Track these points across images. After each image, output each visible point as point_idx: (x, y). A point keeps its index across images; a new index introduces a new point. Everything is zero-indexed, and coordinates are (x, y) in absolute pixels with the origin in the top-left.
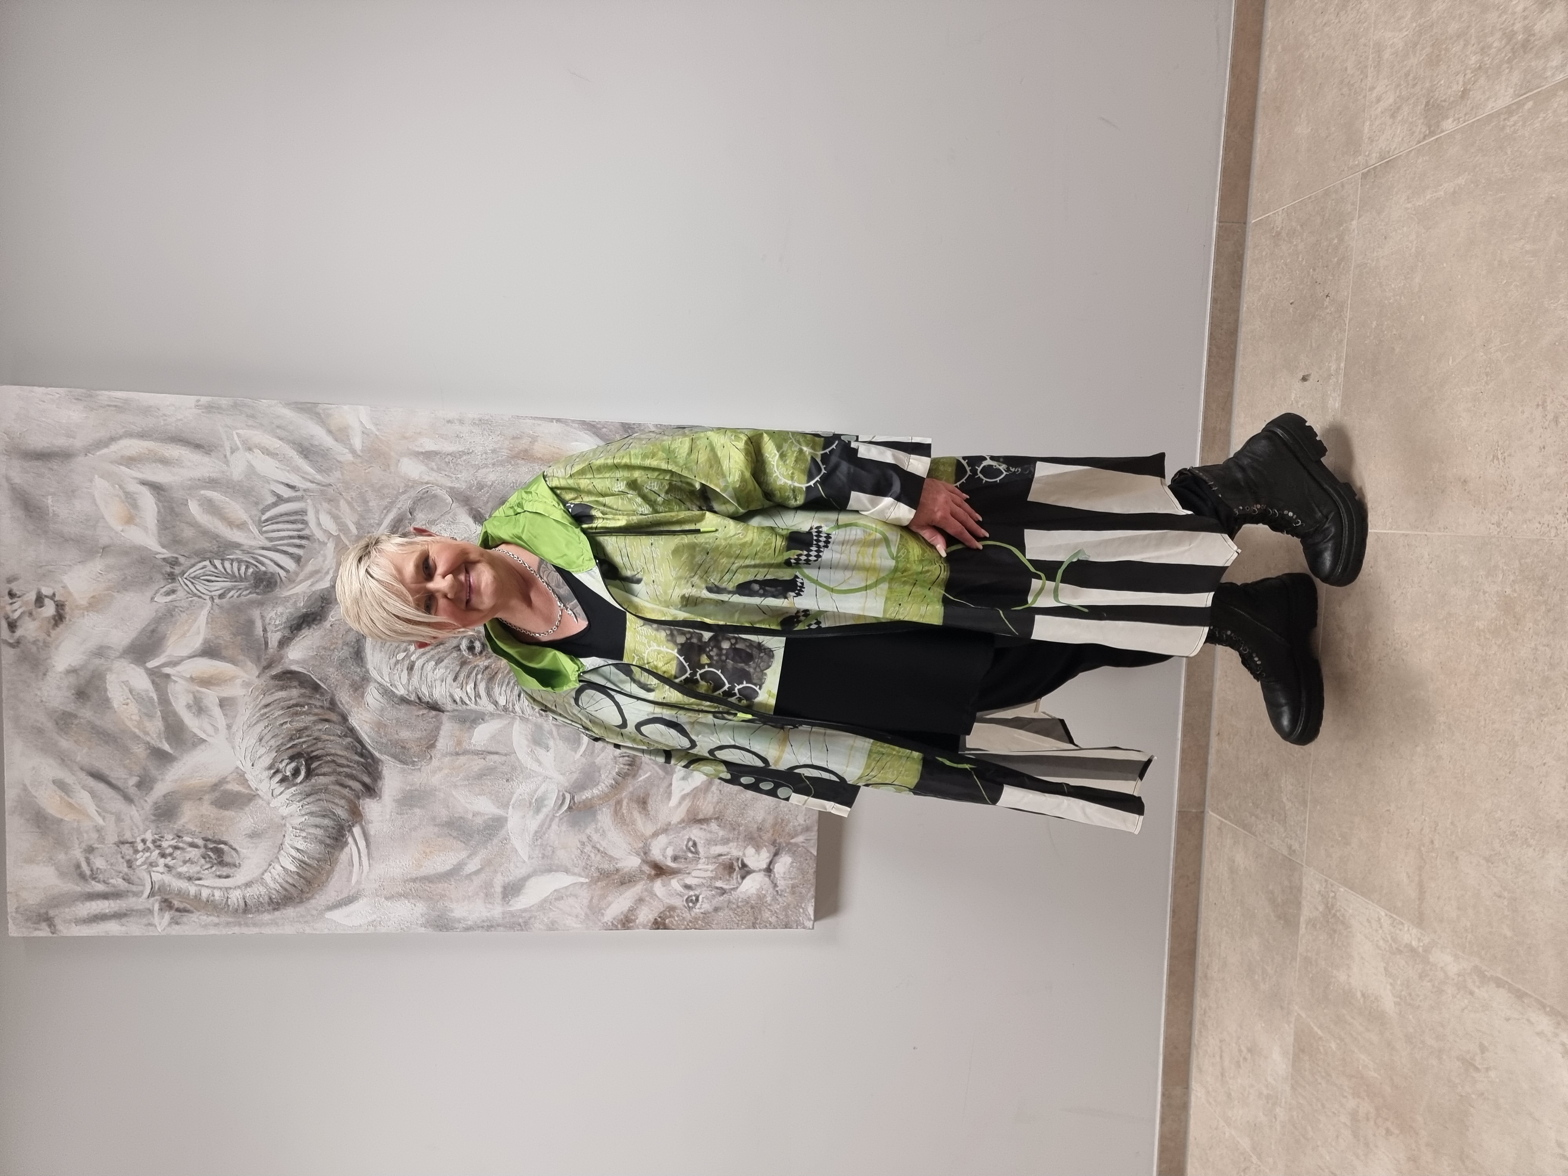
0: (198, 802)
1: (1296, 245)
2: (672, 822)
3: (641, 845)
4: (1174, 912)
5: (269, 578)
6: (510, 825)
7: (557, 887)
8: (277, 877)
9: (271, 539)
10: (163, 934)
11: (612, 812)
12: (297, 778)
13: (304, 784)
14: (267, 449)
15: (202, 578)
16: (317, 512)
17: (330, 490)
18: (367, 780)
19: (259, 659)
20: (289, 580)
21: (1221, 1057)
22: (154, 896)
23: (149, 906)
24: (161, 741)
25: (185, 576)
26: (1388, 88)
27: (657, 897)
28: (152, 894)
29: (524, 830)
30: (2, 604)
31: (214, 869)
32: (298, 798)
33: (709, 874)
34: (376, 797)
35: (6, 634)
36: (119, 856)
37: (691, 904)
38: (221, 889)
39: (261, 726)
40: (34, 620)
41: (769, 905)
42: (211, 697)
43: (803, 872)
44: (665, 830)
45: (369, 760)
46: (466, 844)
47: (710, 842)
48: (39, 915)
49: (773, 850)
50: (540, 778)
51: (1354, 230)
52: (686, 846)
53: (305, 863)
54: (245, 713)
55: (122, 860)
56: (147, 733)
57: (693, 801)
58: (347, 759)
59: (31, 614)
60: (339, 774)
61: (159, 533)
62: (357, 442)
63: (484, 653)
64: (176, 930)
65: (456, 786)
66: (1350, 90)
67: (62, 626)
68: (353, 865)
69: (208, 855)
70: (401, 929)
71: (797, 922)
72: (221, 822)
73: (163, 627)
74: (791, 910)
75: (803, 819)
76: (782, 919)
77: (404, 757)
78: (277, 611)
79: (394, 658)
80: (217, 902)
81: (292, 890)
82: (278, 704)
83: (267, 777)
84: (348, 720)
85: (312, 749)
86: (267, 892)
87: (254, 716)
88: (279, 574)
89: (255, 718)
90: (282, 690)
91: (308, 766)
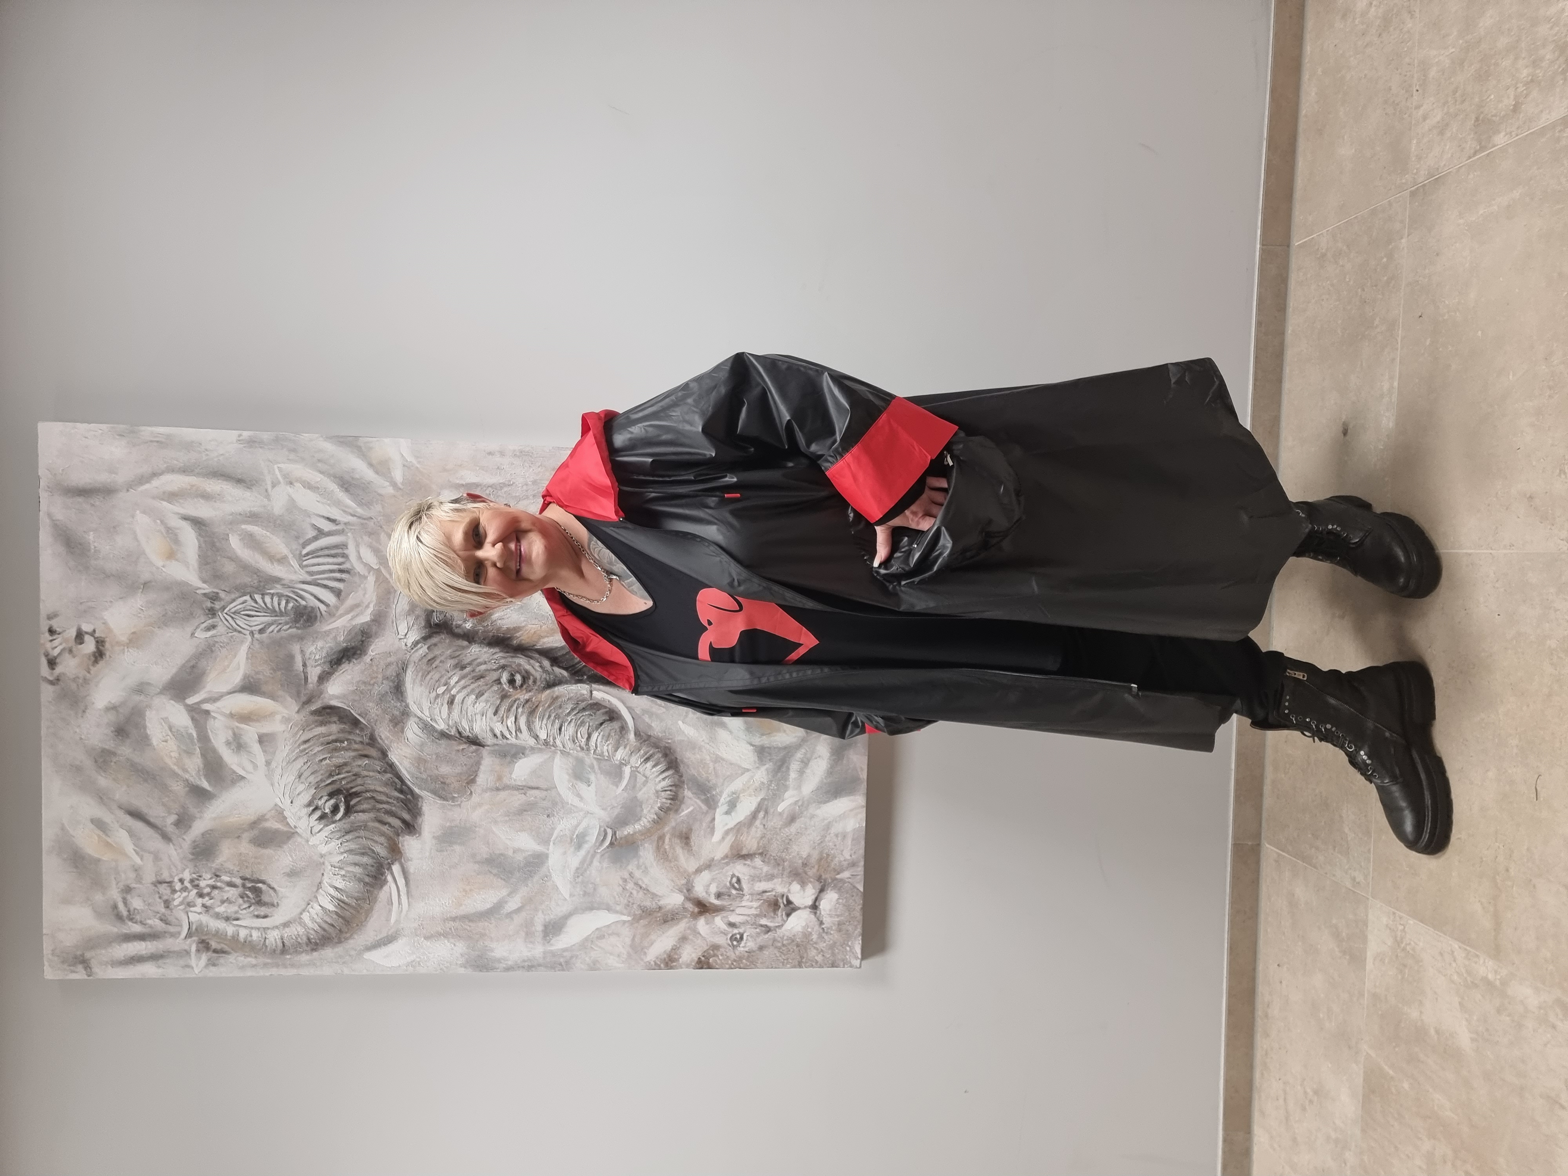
0: (236, 840)
2: (715, 858)
3: (684, 881)
4: (1232, 948)
5: (309, 612)
6: (551, 862)
7: (598, 927)
8: (315, 917)
9: (311, 574)
10: (200, 975)
11: (654, 848)
12: (336, 815)
13: (344, 821)
14: (308, 483)
15: (242, 613)
16: (357, 546)
17: (371, 524)
18: (407, 817)
19: (298, 693)
20: (330, 614)
21: (1285, 1099)
22: (191, 937)
23: (186, 948)
24: (200, 779)
25: (225, 611)
26: (1434, 106)
27: (701, 935)
28: (189, 935)
29: (565, 866)
30: (42, 642)
31: (252, 908)
32: (338, 835)
33: (753, 911)
34: (415, 834)
35: (45, 670)
36: (157, 896)
37: (735, 943)
38: (258, 929)
39: (301, 761)
40: (74, 657)
41: (816, 943)
42: (250, 733)
43: (849, 909)
44: (708, 866)
45: (409, 796)
46: (506, 882)
47: (754, 878)
48: (76, 957)
49: (818, 886)
50: (581, 813)
51: (1403, 248)
52: (730, 883)
53: (343, 902)
54: (284, 750)
55: (159, 900)
56: (185, 771)
57: (737, 836)
58: (387, 795)
59: (70, 651)
60: (379, 810)
61: (200, 568)
62: (398, 475)
63: (524, 687)
64: (213, 972)
65: (496, 822)
66: (1395, 109)
67: (101, 663)
68: (392, 904)
69: (246, 894)
70: (441, 969)
71: (843, 960)
72: (259, 860)
73: (203, 663)
74: (837, 949)
75: (849, 854)
76: (829, 958)
77: (444, 793)
78: (317, 645)
79: (435, 692)
80: (254, 943)
81: (330, 929)
82: (317, 740)
83: (306, 814)
84: (387, 756)
85: (351, 785)
86: (305, 932)
87: (294, 751)
88: (319, 608)
89: (294, 754)
90: (321, 725)
91: (347, 803)
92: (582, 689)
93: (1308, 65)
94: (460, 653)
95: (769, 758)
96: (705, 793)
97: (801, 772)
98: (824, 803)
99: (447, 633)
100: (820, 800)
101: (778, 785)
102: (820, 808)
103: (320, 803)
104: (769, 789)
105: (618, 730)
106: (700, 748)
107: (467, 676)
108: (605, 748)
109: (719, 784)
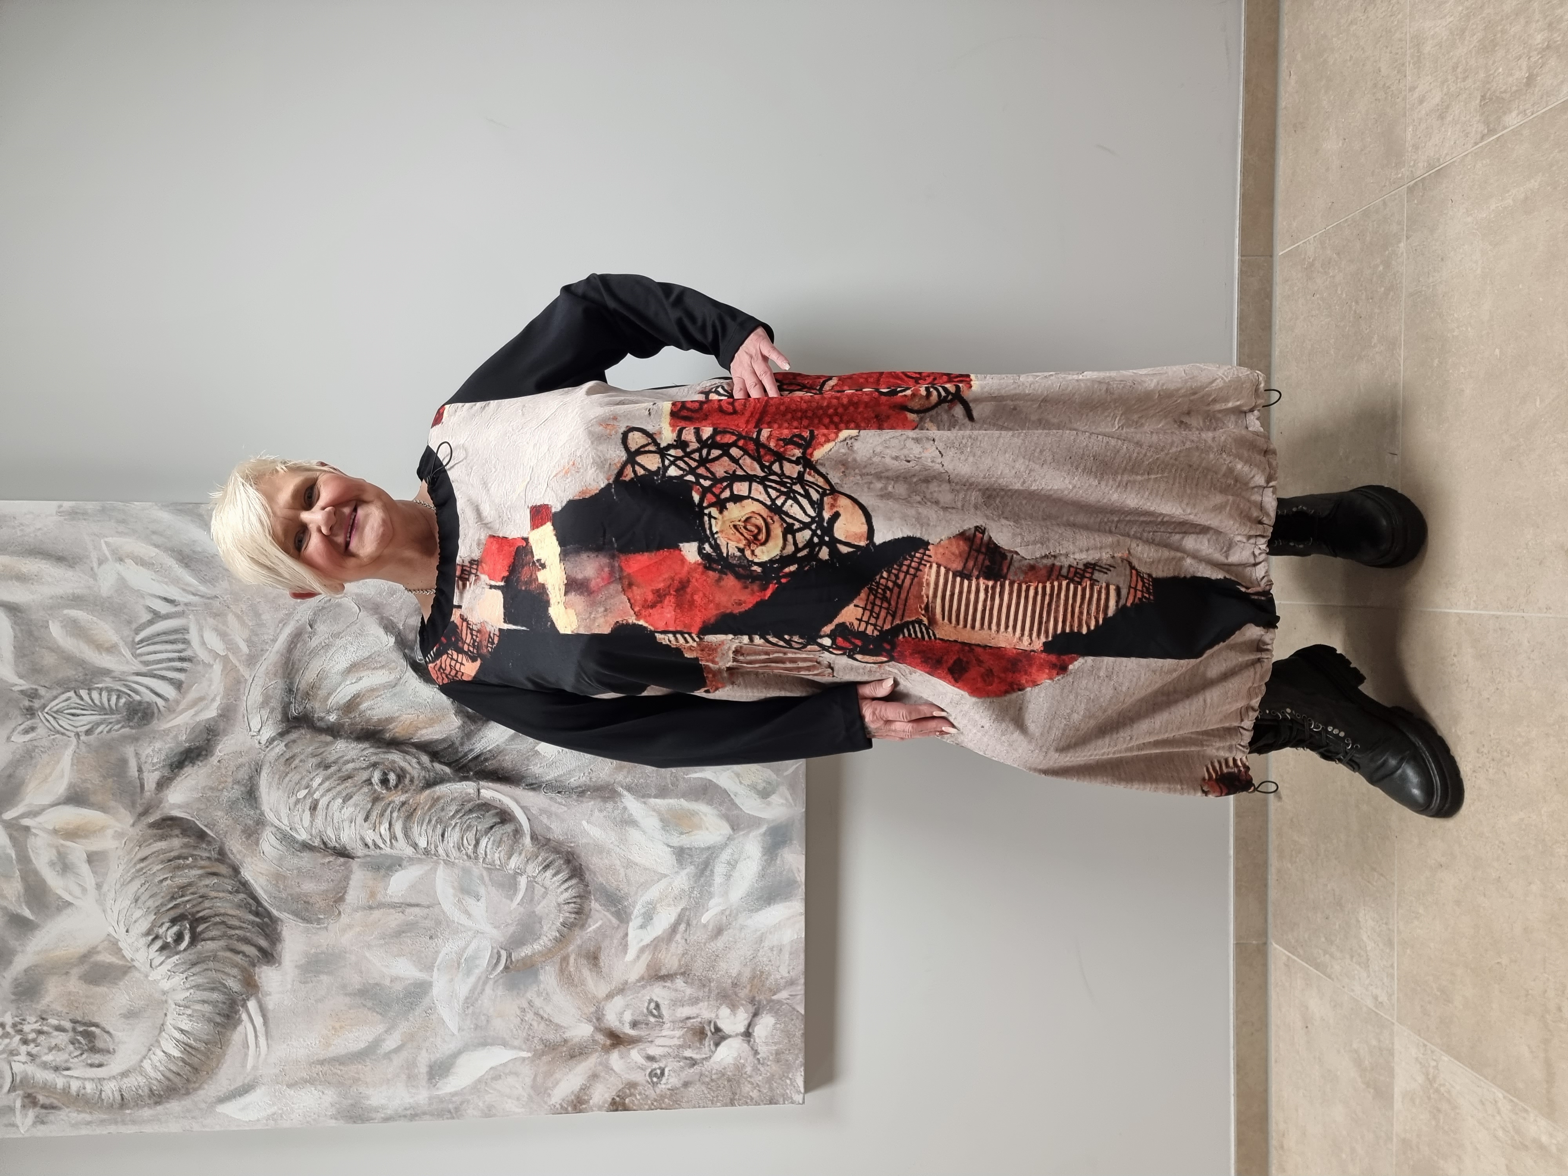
0: (64, 977)
1: (1334, 277)
2: (629, 981)
3: (593, 1009)
4: (1239, 1067)
5: (145, 709)
6: (435, 991)
7: (493, 1064)
8: (158, 1064)
9: (146, 663)
10: (26, 1136)
11: (557, 971)
12: (179, 944)
13: (189, 951)
14: (141, 559)
15: (66, 712)
16: (201, 629)
17: (216, 604)
18: (263, 943)
19: (133, 804)
20: (169, 711)
22: (15, 1091)
23: (10, 1103)
24: (20, 906)
25: (46, 710)
26: (1432, 87)
27: (614, 1071)
28: (13, 1088)
29: (452, 996)
31: (84, 1056)
32: (182, 968)
33: (676, 1042)
34: (274, 963)
37: (655, 1079)
38: (93, 1080)
39: (136, 884)
41: (750, 1077)
42: (78, 851)
43: (788, 1035)
44: (621, 990)
45: (266, 920)
46: (383, 1016)
47: (677, 1003)
49: (751, 1009)
50: (469, 933)
51: (1402, 254)
52: (648, 1009)
53: (190, 1047)
54: (117, 870)
56: (4, 897)
57: (654, 953)
58: (240, 919)
60: (230, 937)
61: (15, 661)
63: (400, 787)
64: (41, 1131)
65: (369, 946)
66: (1386, 93)
68: (248, 1047)
69: (78, 1040)
70: (308, 1122)
71: (783, 1095)
72: (92, 1000)
73: (21, 772)
74: (776, 1082)
75: (786, 971)
76: (766, 1094)
77: (307, 914)
78: (154, 747)
79: (294, 797)
80: (88, 1096)
81: (176, 1080)
82: (156, 857)
83: (144, 944)
84: (239, 873)
85: (198, 909)
86: (147, 1083)
87: (128, 872)
88: (156, 703)
89: (129, 874)
90: (160, 840)
91: (193, 930)
92: (468, 787)
94: (323, 749)
95: (689, 860)
96: (615, 904)
97: (728, 877)
98: (756, 912)
99: (308, 727)
100: (751, 908)
101: (701, 892)
102: (751, 917)
103: (161, 931)
104: (690, 898)
105: (511, 834)
106: (609, 852)
107: (332, 777)
108: (497, 855)
109: (632, 894)
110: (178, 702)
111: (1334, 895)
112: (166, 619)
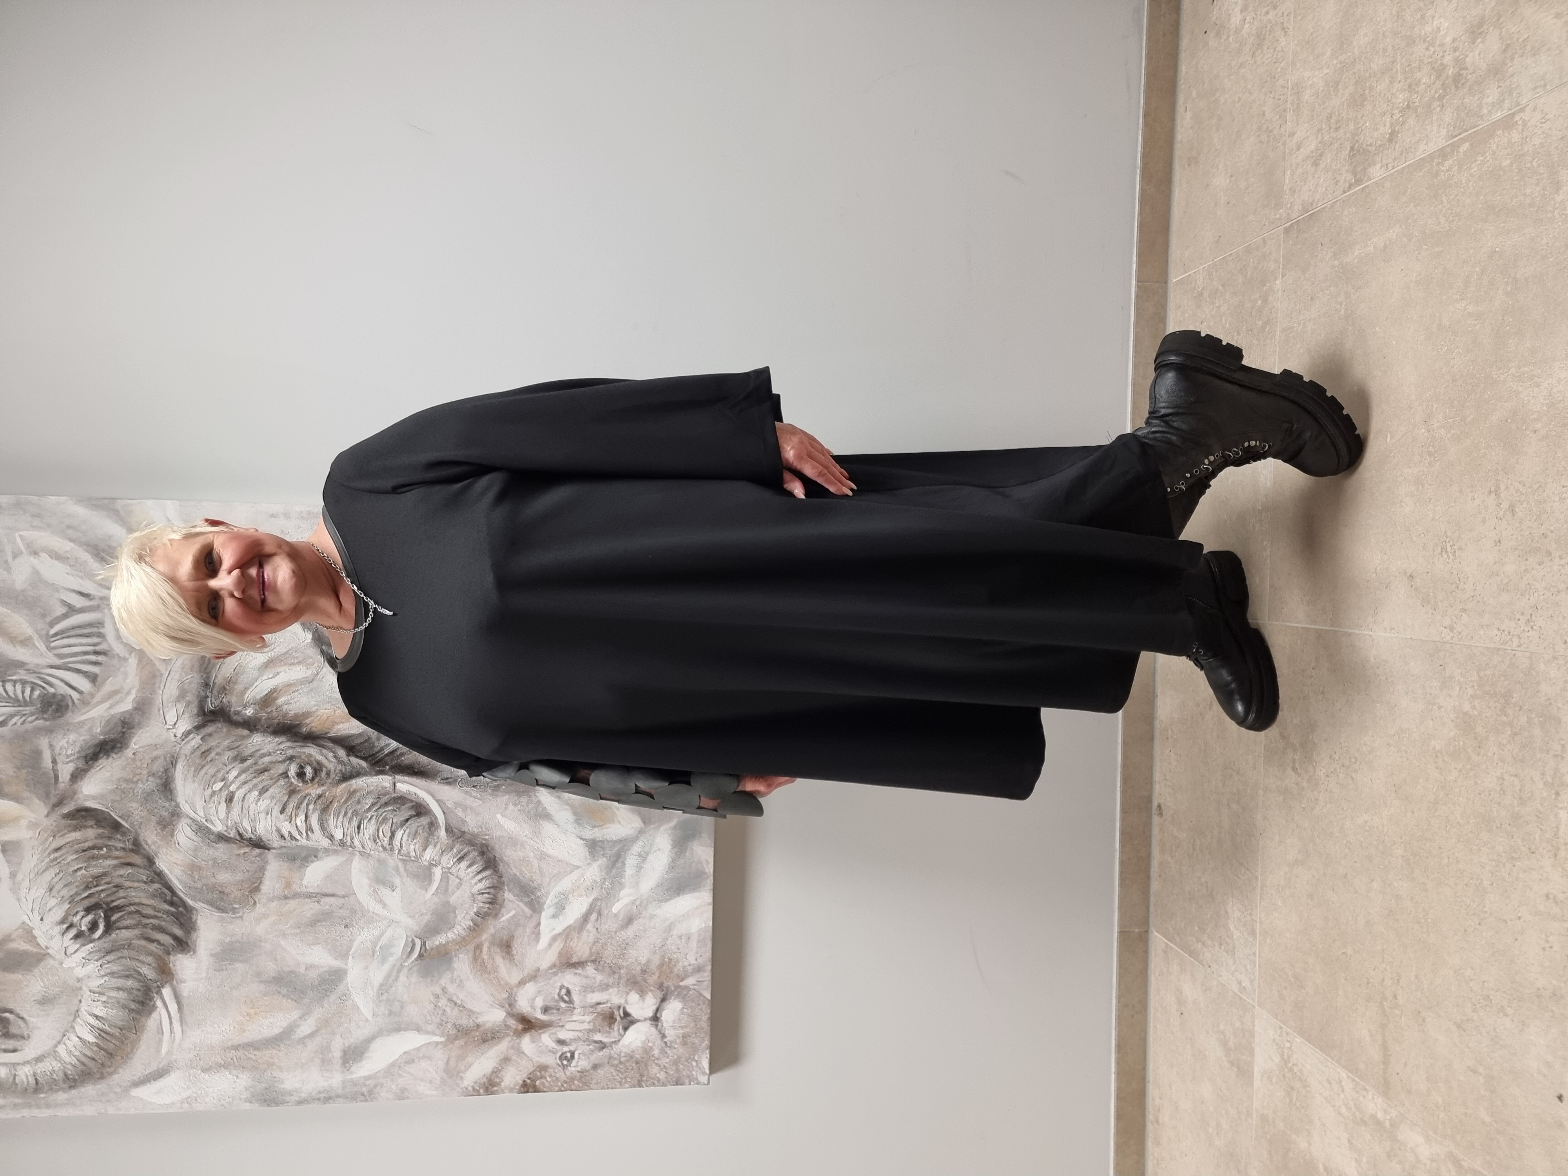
1: (1219, 307)
2: (541, 968)
3: (505, 995)
4: (1119, 1047)
5: (60, 701)
6: (350, 978)
7: (407, 1049)
8: (73, 1049)
9: (61, 657)
11: (471, 959)
12: (94, 933)
13: (103, 940)
14: (56, 553)
18: (178, 932)
19: (47, 795)
20: (84, 704)
26: (1309, 133)
27: (525, 1055)
29: (366, 983)
32: (97, 956)
33: (586, 1026)
34: (189, 952)
37: (565, 1062)
39: (51, 873)
41: (657, 1059)
43: (696, 1019)
44: (534, 976)
45: (181, 909)
46: (298, 1003)
47: (587, 989)
49: (660, 995)
50: (384, 922)
51: (1278, 290)
52: (559, 994)
53: (106, 1033)
54: (31, 860)
57: (566, 942)
58: (154, 909)
60: (145, 926)
63: (316, 780)
65: (284, 935)
66: (1269, 136)
68: (163, 1033)
70: (222, 1105)
71: (689, 1077)
74: (682, 1064)
75: (694, 958)
76: (672, 1075)
77: (222, 904)
78: (69, 739)
79: (210, 789)
80: (2, 1081)
81: (91, 1064)
82: (70, 847)
83: (59, 933)
84: (154, 863)
85: (112, 898)
86: (62, 1068)
87: (42, 862)
88: (70, 696)
89: (43, 864)
90: (75, 830)
91: (107, 918)
92: (384, 781)
93: (1183, 87)
94: (239, 743)
95: (601, 852)
96: (528, 895)
97: (639, 868)
98: (666, 902)
99: (224, 721)
100: (660, 898)
101: (612, 883)
102: (660, 907)
103: (76, 919)
104: (602, 888)
105: (427, 826)
106: (522, 844)
107: (249, 770)
108: (412, 847)
109: (545, 884)
110: (92, 695)
111: (1207, 887)
112: (81, 612)
